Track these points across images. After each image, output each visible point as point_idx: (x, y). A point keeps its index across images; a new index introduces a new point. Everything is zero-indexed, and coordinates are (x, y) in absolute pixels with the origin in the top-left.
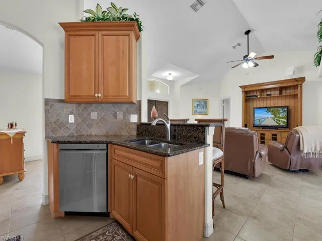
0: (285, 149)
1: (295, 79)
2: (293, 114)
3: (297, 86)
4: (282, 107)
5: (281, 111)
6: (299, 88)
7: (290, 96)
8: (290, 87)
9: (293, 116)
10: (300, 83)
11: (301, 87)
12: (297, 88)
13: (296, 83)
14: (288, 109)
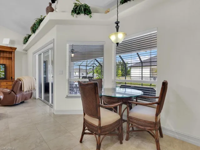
0: (12, 92)
1: (11, 47)
2: (8, 70)
3: (12, 52)
4: (3, 65)
5: (2, 67)
6: (13, 54)
7: (6, 57)
8: (6, 52)
9: (8, 71)
10: (13, 51)
11: (14, 53)
12: (12, 54)
13: (11, 50)
14: (5, 66)
